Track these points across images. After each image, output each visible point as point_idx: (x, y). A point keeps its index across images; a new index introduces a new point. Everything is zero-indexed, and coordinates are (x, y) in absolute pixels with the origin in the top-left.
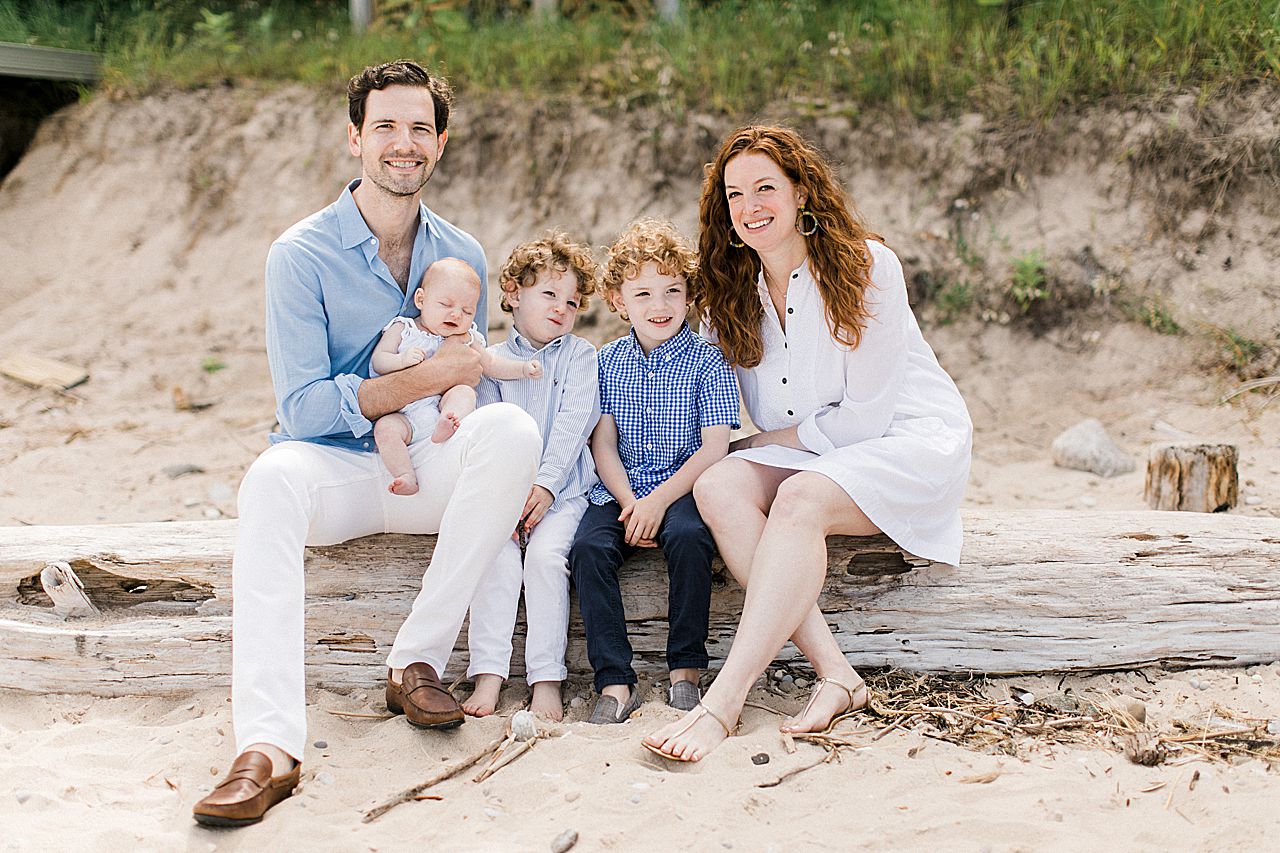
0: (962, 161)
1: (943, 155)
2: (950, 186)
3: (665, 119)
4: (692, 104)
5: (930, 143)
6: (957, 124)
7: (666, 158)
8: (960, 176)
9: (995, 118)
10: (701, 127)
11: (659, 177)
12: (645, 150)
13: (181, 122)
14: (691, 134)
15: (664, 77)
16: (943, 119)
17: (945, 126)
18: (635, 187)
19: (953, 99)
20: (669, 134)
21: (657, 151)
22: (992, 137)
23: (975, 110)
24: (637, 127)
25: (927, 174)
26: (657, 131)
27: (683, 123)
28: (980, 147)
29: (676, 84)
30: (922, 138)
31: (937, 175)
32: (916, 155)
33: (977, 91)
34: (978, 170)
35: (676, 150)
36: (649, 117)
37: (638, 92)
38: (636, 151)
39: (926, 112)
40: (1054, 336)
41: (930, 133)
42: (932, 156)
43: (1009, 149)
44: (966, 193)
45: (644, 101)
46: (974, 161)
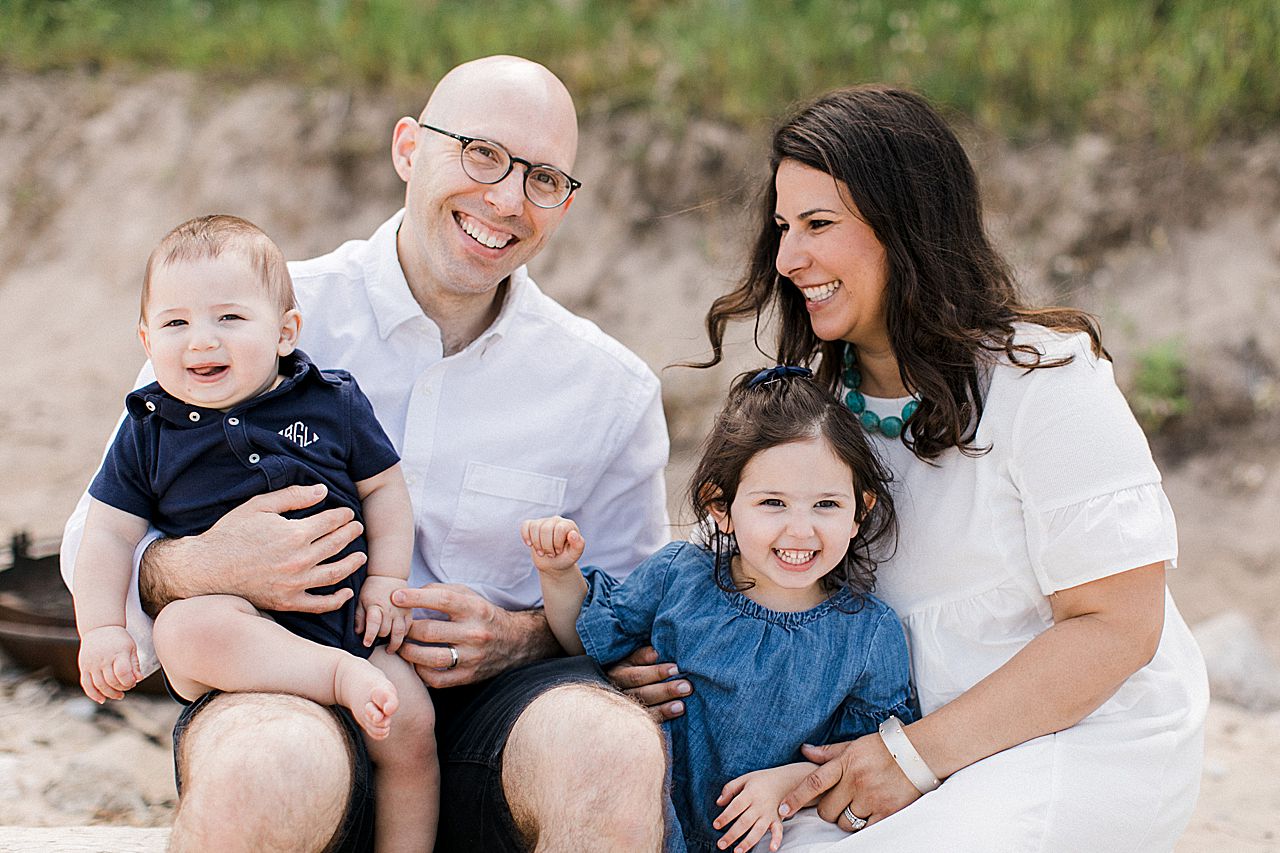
0: (1074, 204)
1: (1047, 194)
2: (1055, 238)
3: (656, 131)
4: (697, 112)
5: (1027, 177)
6: (1069, 150)
7: (654, 187)
8: (1069, 226)
9: (1127, 142)
10: (705, 145)
11: (640, 212)
12: (625, 179)
13: (18, 118)
14: (691, 154)
15: (668, 74)
16: (1049, 141)
17: (1052, 152)
18: (608, 226)
19: (1063, 113)
20: (660, 153)
21: (641, 178)
22: (1121, 172)
23: (1097, 131)
24: (615, 141)
25: (1020, 217)
26: (645, 149)
27: (679, 136)
28: (1101, 185)
29: (681, 87)
30: (1016, 171)
31: (1037, 224)
32: (1009, 194)
33: (1100, 105)
34: (1097, 218)
35: (668, 175)
36: (635, 128)
37: (623, 94)
38: (613, 173)
39: (1025, 132)
40: (1197, 467)
41: (1031, 163)
42: (1029, 197)
43: (1144, 190)
44: (1078, 250)
45: (635, 105)
46: (1090, 202)
